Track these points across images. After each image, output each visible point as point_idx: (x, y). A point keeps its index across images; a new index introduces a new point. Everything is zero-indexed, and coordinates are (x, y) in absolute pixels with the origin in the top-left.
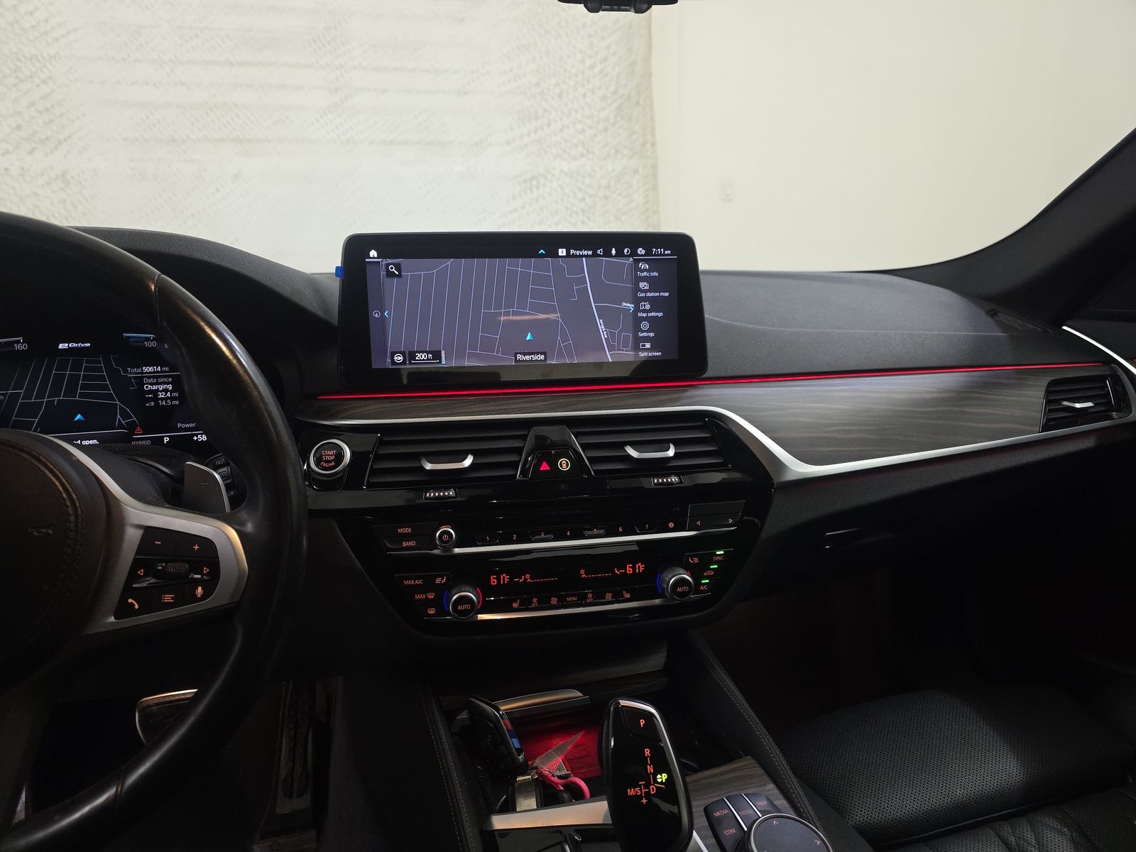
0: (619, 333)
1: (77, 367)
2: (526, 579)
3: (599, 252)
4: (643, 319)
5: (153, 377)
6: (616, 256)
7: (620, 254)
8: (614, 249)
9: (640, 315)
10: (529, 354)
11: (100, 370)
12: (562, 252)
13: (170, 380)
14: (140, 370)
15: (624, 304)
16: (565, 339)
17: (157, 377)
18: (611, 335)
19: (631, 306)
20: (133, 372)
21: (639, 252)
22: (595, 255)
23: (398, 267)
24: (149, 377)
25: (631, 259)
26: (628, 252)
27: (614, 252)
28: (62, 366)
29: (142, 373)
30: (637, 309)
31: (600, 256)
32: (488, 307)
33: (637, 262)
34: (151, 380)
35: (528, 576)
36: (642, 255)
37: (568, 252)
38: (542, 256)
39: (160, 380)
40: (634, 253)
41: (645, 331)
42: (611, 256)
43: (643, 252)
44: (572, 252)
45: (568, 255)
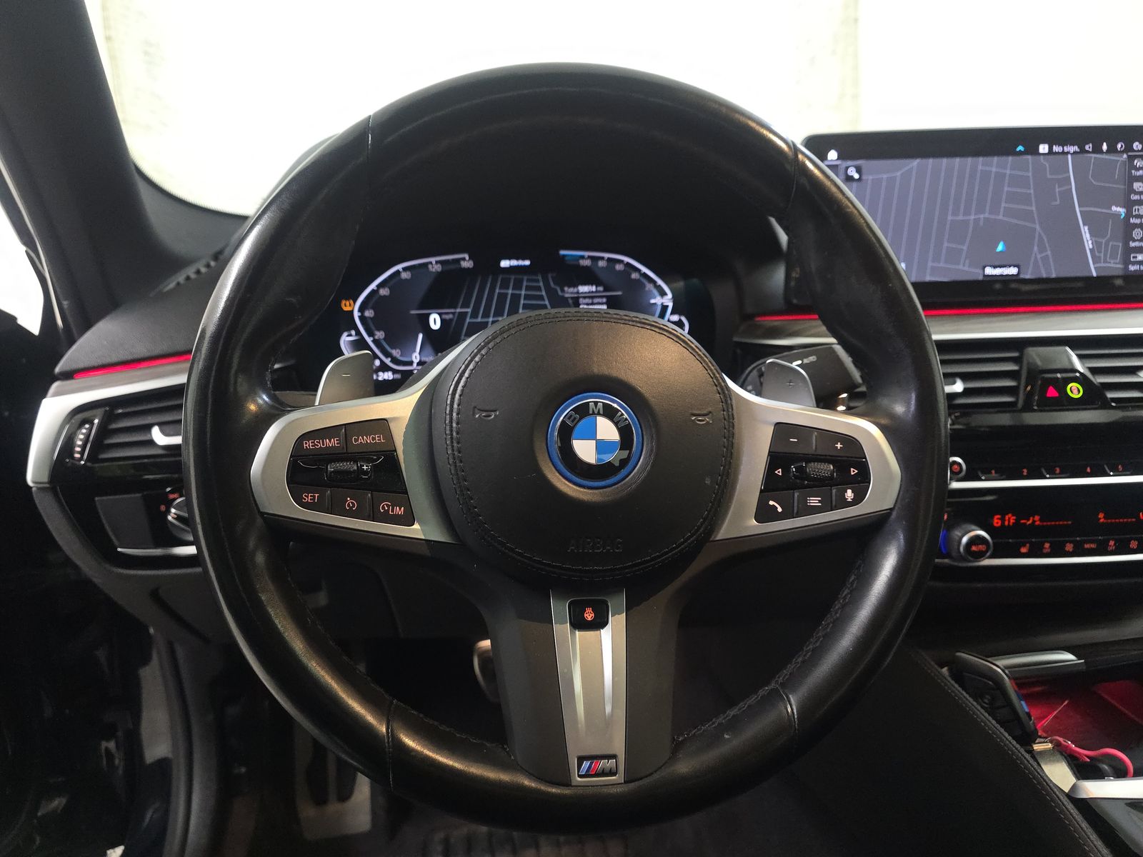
0: (1107, 244)
1: (518, 286)
2: (1034, 521)
3: (1087, 147)
4: (1136, 226)
5: (589, 297)
6: (1108, 151)
7: (1112, 150)
8: (1105, 144)
9: (1133, 221)
10: (1000, 267)
11: (539, 289)
12: (1044, 148)
13: (604, 300)
14: (575, 290)
15: (1114, 208)
16: (1042, 249)
17: (592, 297)
18: (1097, 245)
19: (1122, 211)
20: (569, 292)
21: (1135, 148)
22: (1083, 151)
23: (859, 170)
24: (585, 297)
25: (1125, 156)
26: (1122, 146)
27: (1105, 147)
28: (505, 285)
29: (578, 293)
30: (1129, 214)
31: (1088, 152)
32: (955, 213)
33: (1131, 158)
34: (587, 301)
35: (1037, 518)
36: (1138, 151)
37: (1051, 148)
38: (1021, 153)
39: (596, 300)
40: (1129, 148)
41: (1137, 240)
42: (1101, 152)
43: (1140, 147)
44: (1056, 149)
45: (1051, 152)
